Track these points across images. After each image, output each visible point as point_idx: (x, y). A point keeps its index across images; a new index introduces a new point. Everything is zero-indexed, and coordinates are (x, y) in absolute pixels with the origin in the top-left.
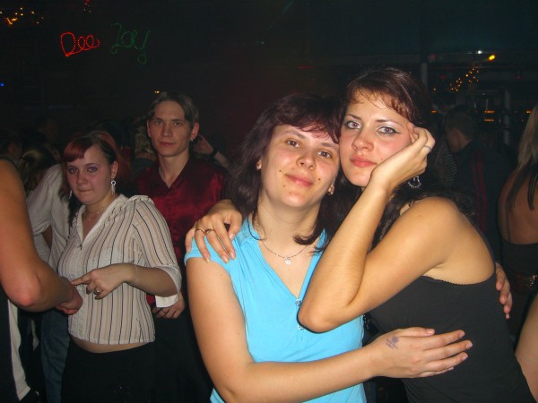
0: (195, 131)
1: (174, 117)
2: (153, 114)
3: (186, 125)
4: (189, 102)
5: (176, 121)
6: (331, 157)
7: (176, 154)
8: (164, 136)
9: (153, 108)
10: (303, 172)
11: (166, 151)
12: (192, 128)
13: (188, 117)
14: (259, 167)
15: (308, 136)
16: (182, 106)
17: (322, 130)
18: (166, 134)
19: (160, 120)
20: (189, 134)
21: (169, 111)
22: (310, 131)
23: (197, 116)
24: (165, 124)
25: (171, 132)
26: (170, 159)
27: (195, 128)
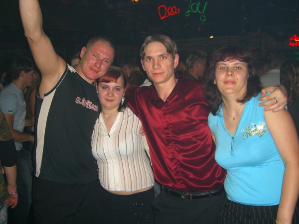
0: (177, 60)
1: (159, 53)
2: (144, 54)
3: (170, 57)
4: (168, 40)
5: (162, 56)
6: (241, 69)
7: (166, 81)
8: (155, 69)
9: (143, 50)
10: (230, 78)
11: (158, 79)
12: (174, 58)
13: (170, 51)
14: (215, 83)
15: (227, 63)
16: (164, 44)
17: (232, 59)
18: (156, 67)
19: (150, 58)
20: (173, 63)
21: (155, 49)
22: (227, 61)
23: (175, 49)
24: (154, 60)
25: (159, 65)
26: (161, 85)
27: (176, 58)
